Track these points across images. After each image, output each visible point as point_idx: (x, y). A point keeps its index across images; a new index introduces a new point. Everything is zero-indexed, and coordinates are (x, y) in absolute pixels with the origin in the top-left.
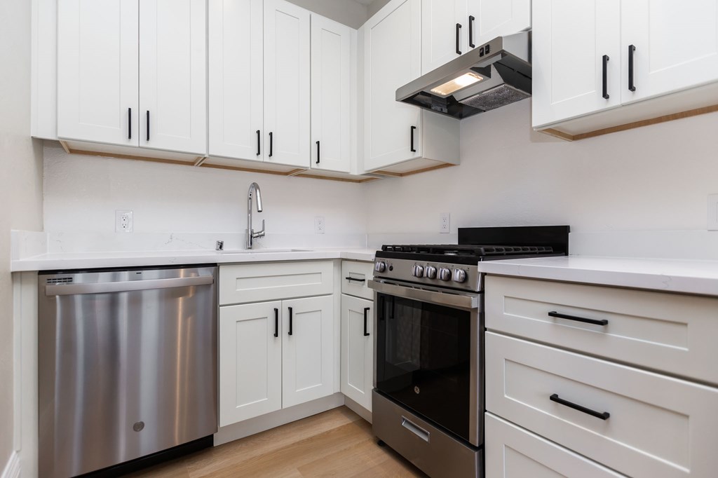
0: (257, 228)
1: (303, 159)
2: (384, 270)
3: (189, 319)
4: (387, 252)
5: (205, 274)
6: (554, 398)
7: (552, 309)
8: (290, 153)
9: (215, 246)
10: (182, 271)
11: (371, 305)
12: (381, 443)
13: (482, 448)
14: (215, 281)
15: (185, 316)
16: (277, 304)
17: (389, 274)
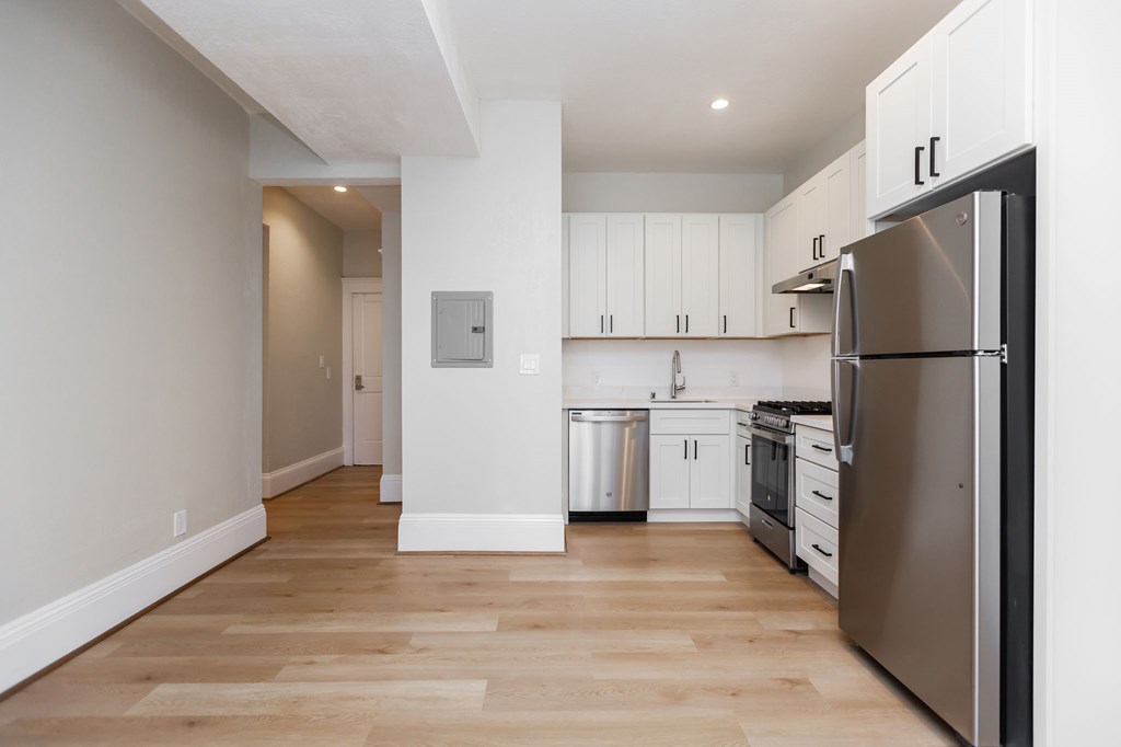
0: (679, 383)
1: (714, 331)
2: (755, 419)
3: (633, 441)
4: (763, 406)
5: (643, 414)
6: (816, 493)
7: (816, 444)
8: (704, 326)
9: (649, 396)
10: (628, 412)
11: (750, 442)
12: (756, 541)
13: (794, 529)
14: (647, 420)
15: (630, 439)
16: (687, 438)
17: (759, 422)
